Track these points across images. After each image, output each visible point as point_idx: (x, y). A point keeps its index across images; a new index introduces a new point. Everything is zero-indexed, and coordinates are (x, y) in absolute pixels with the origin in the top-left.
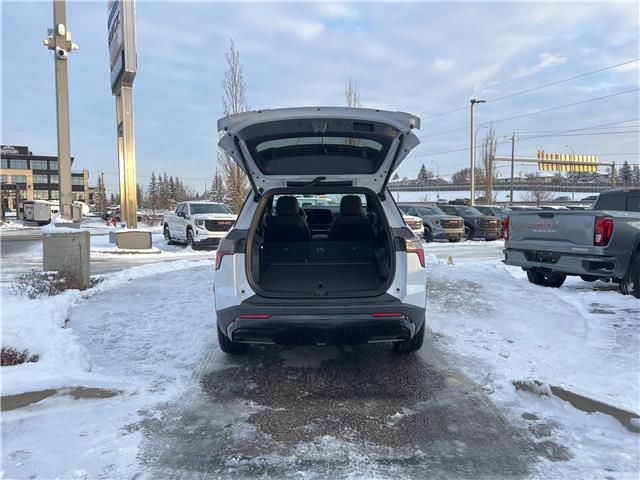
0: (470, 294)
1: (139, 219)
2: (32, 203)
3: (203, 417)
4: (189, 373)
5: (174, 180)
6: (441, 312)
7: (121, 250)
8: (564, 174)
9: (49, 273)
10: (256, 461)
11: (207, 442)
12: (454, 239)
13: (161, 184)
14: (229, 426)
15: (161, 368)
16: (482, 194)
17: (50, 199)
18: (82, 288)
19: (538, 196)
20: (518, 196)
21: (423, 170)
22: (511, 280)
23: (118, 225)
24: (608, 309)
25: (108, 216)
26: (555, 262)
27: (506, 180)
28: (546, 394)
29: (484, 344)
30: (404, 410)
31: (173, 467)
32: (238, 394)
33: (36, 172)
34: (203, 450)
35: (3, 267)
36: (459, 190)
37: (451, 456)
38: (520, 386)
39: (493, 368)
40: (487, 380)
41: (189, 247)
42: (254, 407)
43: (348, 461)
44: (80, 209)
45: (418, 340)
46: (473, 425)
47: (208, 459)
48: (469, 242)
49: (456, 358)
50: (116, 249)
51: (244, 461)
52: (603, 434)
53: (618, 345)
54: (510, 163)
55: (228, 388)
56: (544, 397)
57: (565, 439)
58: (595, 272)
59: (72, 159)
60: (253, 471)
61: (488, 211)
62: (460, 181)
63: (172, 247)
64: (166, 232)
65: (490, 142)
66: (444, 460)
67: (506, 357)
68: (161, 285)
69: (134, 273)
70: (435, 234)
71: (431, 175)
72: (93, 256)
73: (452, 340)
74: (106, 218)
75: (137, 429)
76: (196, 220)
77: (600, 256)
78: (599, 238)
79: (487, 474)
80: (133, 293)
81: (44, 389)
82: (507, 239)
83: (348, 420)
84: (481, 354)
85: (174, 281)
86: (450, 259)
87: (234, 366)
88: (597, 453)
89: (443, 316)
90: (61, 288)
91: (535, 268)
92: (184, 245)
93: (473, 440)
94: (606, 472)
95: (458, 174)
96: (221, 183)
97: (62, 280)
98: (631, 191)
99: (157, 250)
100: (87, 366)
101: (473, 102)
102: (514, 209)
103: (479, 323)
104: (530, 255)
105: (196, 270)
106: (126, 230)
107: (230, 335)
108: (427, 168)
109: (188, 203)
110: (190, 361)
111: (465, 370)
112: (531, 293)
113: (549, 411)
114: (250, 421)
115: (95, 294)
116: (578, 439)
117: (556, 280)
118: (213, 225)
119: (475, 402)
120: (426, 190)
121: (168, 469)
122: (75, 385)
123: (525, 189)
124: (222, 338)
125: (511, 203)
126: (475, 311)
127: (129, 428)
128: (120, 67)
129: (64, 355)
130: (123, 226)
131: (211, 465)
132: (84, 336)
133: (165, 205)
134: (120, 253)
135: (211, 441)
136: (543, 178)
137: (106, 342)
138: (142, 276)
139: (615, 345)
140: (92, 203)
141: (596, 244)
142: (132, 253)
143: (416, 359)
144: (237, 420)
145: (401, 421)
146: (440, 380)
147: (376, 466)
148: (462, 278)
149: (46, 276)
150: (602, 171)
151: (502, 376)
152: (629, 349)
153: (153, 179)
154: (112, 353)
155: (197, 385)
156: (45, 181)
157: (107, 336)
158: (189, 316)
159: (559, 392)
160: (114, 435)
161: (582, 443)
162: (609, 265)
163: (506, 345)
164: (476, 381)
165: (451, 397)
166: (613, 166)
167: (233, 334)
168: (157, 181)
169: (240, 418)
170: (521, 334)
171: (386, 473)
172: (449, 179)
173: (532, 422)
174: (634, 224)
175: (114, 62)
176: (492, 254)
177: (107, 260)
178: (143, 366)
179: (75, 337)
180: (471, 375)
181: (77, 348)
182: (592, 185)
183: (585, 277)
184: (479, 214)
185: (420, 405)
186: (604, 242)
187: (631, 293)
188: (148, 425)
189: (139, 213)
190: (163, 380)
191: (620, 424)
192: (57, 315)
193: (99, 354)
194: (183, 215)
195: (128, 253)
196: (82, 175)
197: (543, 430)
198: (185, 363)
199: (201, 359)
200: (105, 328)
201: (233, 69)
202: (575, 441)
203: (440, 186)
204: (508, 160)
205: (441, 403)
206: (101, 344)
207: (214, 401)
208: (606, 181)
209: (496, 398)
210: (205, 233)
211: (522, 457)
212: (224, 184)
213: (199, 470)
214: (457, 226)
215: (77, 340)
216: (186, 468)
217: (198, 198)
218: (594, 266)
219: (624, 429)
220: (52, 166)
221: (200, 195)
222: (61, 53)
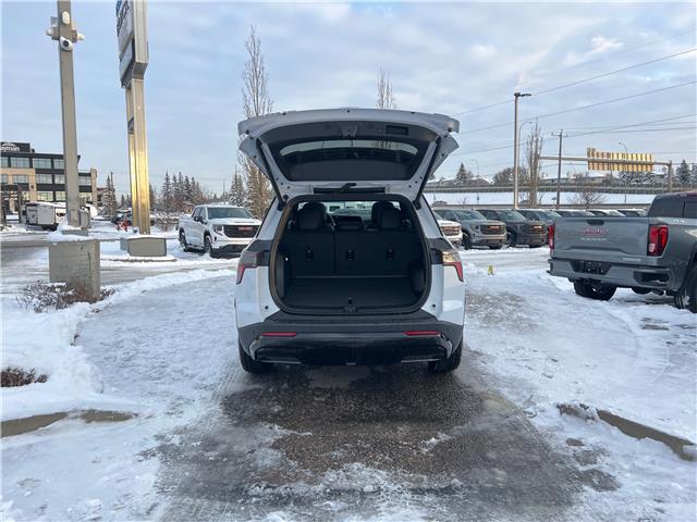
0: (511, 308)
1: (153, 223)
2: (35, 205)
3: (224, 442)
4: (208, 394)
5: (190, 181)
6: (482, 327)
7: (133, 258)
8: (616, 174)
9: (56, 284)
10: (281, 490)
11: (230, 468)
12: (495, 246)
13: (175, 184)
14: (252, 452)
15: (179, 389)
16: (525, 196)
17: (55, 201)
18: (92, 301)
19: (586, 198)
20: (565, 198)
21: (462, 169)
22: (557, 293)
23: (130, 230)
24: (661, 325)
25: (118, 219)
26: (604, 274)
27: (553, 180)
28: (593, 418)
29: (525, 363)
30: (440, 435)
31: (192, 496)
32: (262, 417)
33: (39, 171)
34: (225, 478)
35: (3, 277)
36: (500, 191)
37: (490, 485)
38: (564, 409)
39: (536, 388)
40: (529, 402)
41: (207, 255)
42: (279, 431)
43: (379, 490)
44: (89, 214)
45: (455, 359)
46: (513, 452)
47: (230, 487)
48: (511, 250)
49: (495, 378)
50: (127, 256)
51: (269, 491)
52: (653, 462)
53: (672, 365)
54: (558, 162)
55: (251, 411)
56: (590, 421)
57: (613, 467)
58: (649, 285)
59: (79, 157)
60: (278, 502)
61: (533, 216)
62: (502, 183)
63: (189, 254)
64: (182, 238)
65: (535, 140)
66: (482, 489)
67: (550, 377)
68: (178, 297)
69: (148, 284)
70: (474, 241)
71: (470, 175)
72: (103, 264)
73: (492, 359)
74: (116, 221)
75: (154, 455)
76: (214, 225)
77: (653, 267)
78: (653, 247)
79: (528, 504)
80: (147, 307)
81: (54, 412)
82: (552, 248)
83: (380, 446)
84: (523, 374)
85: (191, 292)
86: (491, 268)
87: (257, 386)
88: (647, 482)
89: (482, 332)
90: (69, 301)
91: (582, 279)
92: (202, 252)
93: (514, 468)
94: (656, 503)
95: (500, 174)
96: (241, 185)
97: (70, 293)
98: (689, 195)
99: (173, 258)
100: (99, 386)
101: (517, 95)
102: (561, 213)
103: (520, 340)
104: (578, 265)
105: (215, 280)
106: (138, 236)
107: (252, 354)
108: (466, 168)
109: (206, 206)
110: (210, 381)
111: (505, 391)
112: (578, 307)
113: (595, 436)
114: (275, 447)
115: (107, 307)
116: (626, 467)
117: (605, 293)
118: (233, 231)
119: (516, 427)
120: (465, 191)
121: (188, 498)
122: (87, 408)
123: (573, 190)
124: (245, 357)
125: (558, 206)
126: (517, 326)
127: (144, 454)
128: (131, 57)
129: (74, 375)
130: (135, 232)
131: (234, 494)
132: (95, 353)
133: (180, 208)
134: (132, 261)
135: (233, 468)
136: (593, 179)
137: (118, 360)
138: (156, 287)
139: (668, 364)
140: (100, 205)
141: (649, 254)
142: (145, 261)
143: (453, 380)
144: (260, 445)
145: (437, 446)
146: (478, 402)
147: (409, 496)
148: (505, 290)
149: (52, 289)
150: (658, 170)
151: (546, 398)
152: (683, 369)
153: (167, 179)
154: (125, 372)
155: (217, 408)
156: (50, 181)
157: (120, 354)
158: (209, 332)
159: (606, 416)
160: (130, 462)
161: (631, 472)
162: (663, 277)
163: (550, 364)
164: (517, 404)
165: (490, 421)
166: (670, 165)
167: (256, 353)
168: (172, 181)
169: (264, 443)
170: (566, 351)
171: (420, 503)
172: (490, 180)
173: (576, 448)
174: (691, 232)
175: (123, 51)
176: (536, 263)
177: (114, 269)
178: (159, 386)
179: (86, 355)
180: (512, 398)
181: (87, 367)
182: (647, 186)
183: (636, 290)
184: (522, 219)
185: (457, 430)
186: (658, 251)
187: (687, 307)
188: (166, 451)
189: (151, 216)
190: (181, 402)
191: (671, 452)
192: (65, 330)
193: (111, 373)
194: (200, 219)
195: (141, 261)
196: (89, 175)
197: (588, 457)
198: (204, 383)
199: (221, 379)
200: (117, 345)
201: (253, 59)
202: (622, 469)
203: (481, 187)
204: (555, 159)
205: (479, 428)
206: (114, 364)
207: (236, 425)
208: (662, 181)
209: (539, 422)
210: (222, 240)
211: (565, 486)
212: (244, 185)
213: (220, 500)
214: (498, 231)
215: (88, 359)
216: (207, 498)
217: (216, 200)
218: (647, 277)
219: (676, 457)
220: (58, 165)
221: (218, 197)
222: (66, 44)
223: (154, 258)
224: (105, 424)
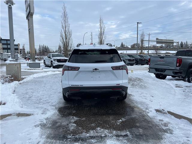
0: (139, 82)
1: (36, 59)
2: (2, 54)
3: (59, 122)
4: (54, 108)
5: (46, 47)
6: (131, 87)
7: (31, 68)
8: (164, 45)
9: (8, 76)
10: (77, 136)
11: (61, 130)
12: (132, 65)
13: (42, 48)
14: (68, 125)
15: (45, 106)
16: (139, 52)
17: (8, 52)
18: (19, 81)
19: (156, 52)
20: (150, 52)
21: (122, 44)
22: (150, 77)
23: (30, 61)
24: (181, 86)
25: (26, 58)
26: (164, 72)
27: (147, 47)
28: (166, 113)
29: (145, 97)
30: (122, 119)
31: (50, 139)
32: (70, 114)
33: (3, 44)
34: (60, 133)
36: (133, 50)
37: (138, 134)
38: (157, 111)
39: (148, 105)
40: (147, 109)
41: (52, 67)
42: (76, 118)
43: (106, 136)
44: (17, 56)
45: (125, 97)
46: (144, 124)
47: (62, 136)
48: (136, 66)
49: (136, 102)
50: (29, 68)
51: (73, 137)
52: (184, 126)
53: (186, 98)
54: (148, 42)
55: (67, 112)
56: (165, 114)
57: (173, 127)
58: (177, 75)
59: (14, 40)
60: (76, 140)
61: (142, 56)
62: (133, 48)
63: (46, 67)
64: (44, 63)
65: (142, 35)
66: (136, 135)
67: (152, 101)
68: (44, 79)
69: (35, 76)
70: (126, 63)
71: (124, 45)
72: (22, 70)
73: (134, 96)
75: (38, 126)
76: (54, 59)
77: (178, 70)
79: (150, 139)
80: (35, 82)
81: (8, 114)
82: (150, 65)
83: (106, 122)
84: (144, 100)
85: (48, 78)
86: (132, 71)
87: (68, 105)
88: (183, 132)
89: (131, 89)
90: (12, 81)
91: (158, 74)
92: (50, 67)
93: (145, 128)
94: (187, 138)
95: (132, 45)
96: (61, 48)
97: (12, 78)
98: (187, 50)
99: (42, 68)
100: (21, 106)
101: (138, 23)
102: (150, 56)
103: (143, 91)
104: (157, 70)
105: (55, 75)
106: (32, 62)
107: (67, 96)
109: (51, 54)
110: (54, 104)
111: (139, 106)
112: (157, 81)
113: (166, 119)
114: (74, 123)
115: (23, 83)
116: (177, 127)
117: (164, 77)
118: (59, 61)
119: (143, 116)
120: (123, 50)
121: (49, 140)
122: (18, 112)
123: (152, 50)
124: (64, 97)
125: (148, 54)
126: (141, 87)
127: (35, 126)
128: (29, 11)
129: (14, 103)
130: (31, 61)
131: (63, 138)
132: (20, 96)
133: (44, 55)
134: (30, 69)
135: (62, 130)
136: (158, 46)
137: (27, 98)
138: (37, 77)
139: (185, 97)
140: (21, 54)
141: (177, 66)
142: (34, 69)
143: (124, 103)
144: (70, 122)
145: (122, 122)
146: (132, 109)
147: (115, 138)
148: (137, 77)
149: (7, 77)
150: (175, 44)
151: (151, 108)
152: (189, 98)
153: (40, 46)
154: (29, 102)
155: (56, 111)
156: (6, 47)
157: (27, 96)
158: (53, 90)
159: (169, 113)
160: (31, 129)
161: (178, 129)
162: (181, 73)
163: (151, 98)
164: (143, 109)
165: (136, 114)
166: (178, 43)
168: (41, 47)
169: (72, 123)
170: (155, 94)
171: (118, 140)
172: (130, 47)
173: (162, 122)
174: (187, 60)
175: (27, 9)
176: (143, 69)
177: (25, 72)
178: (39, 105)
179: (17, 97)
180: (142, 107)
181: (18, 100)
182: (172, 48)
183: (173, 76)
184: (139, 57)
185: (127, 117)
186: (179, 66)
187: (187, 81)
188: (43, 126)
189: (36, 57)
190: (46, 110)
191: (189, 123)
192: (11, 89)
193: (25, 102)
194: (50, 57)
195: (33, 69)
196: (18, 45)
197: (166, 125)
198: (53, 104)
199: (57, 103)
200: (27, 93)
201: (64, 12)
202: (176, 128)
204: (148, 41)
205: (133, 116)
206: (26, 99)
207: (63, 117)
208: (176, 47)
209: (150, 114)
210: (56, 63)
211: (160, 133)
213: (59, 140)
214: (133, 61)
215: (18, 98)
216: (55, 139)
218: (176, 73)
219: (191, 124)
220: (8, 42)
221: (54, 51)
222: (10, 5)
223: (37, 69)
224: (23, 117)
